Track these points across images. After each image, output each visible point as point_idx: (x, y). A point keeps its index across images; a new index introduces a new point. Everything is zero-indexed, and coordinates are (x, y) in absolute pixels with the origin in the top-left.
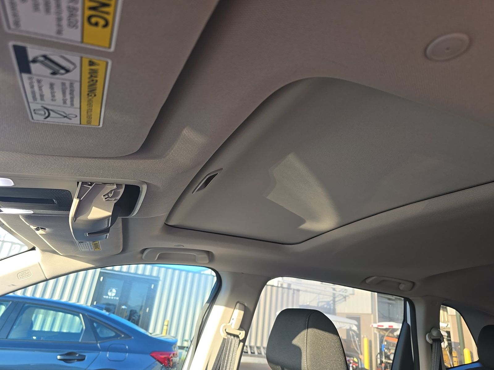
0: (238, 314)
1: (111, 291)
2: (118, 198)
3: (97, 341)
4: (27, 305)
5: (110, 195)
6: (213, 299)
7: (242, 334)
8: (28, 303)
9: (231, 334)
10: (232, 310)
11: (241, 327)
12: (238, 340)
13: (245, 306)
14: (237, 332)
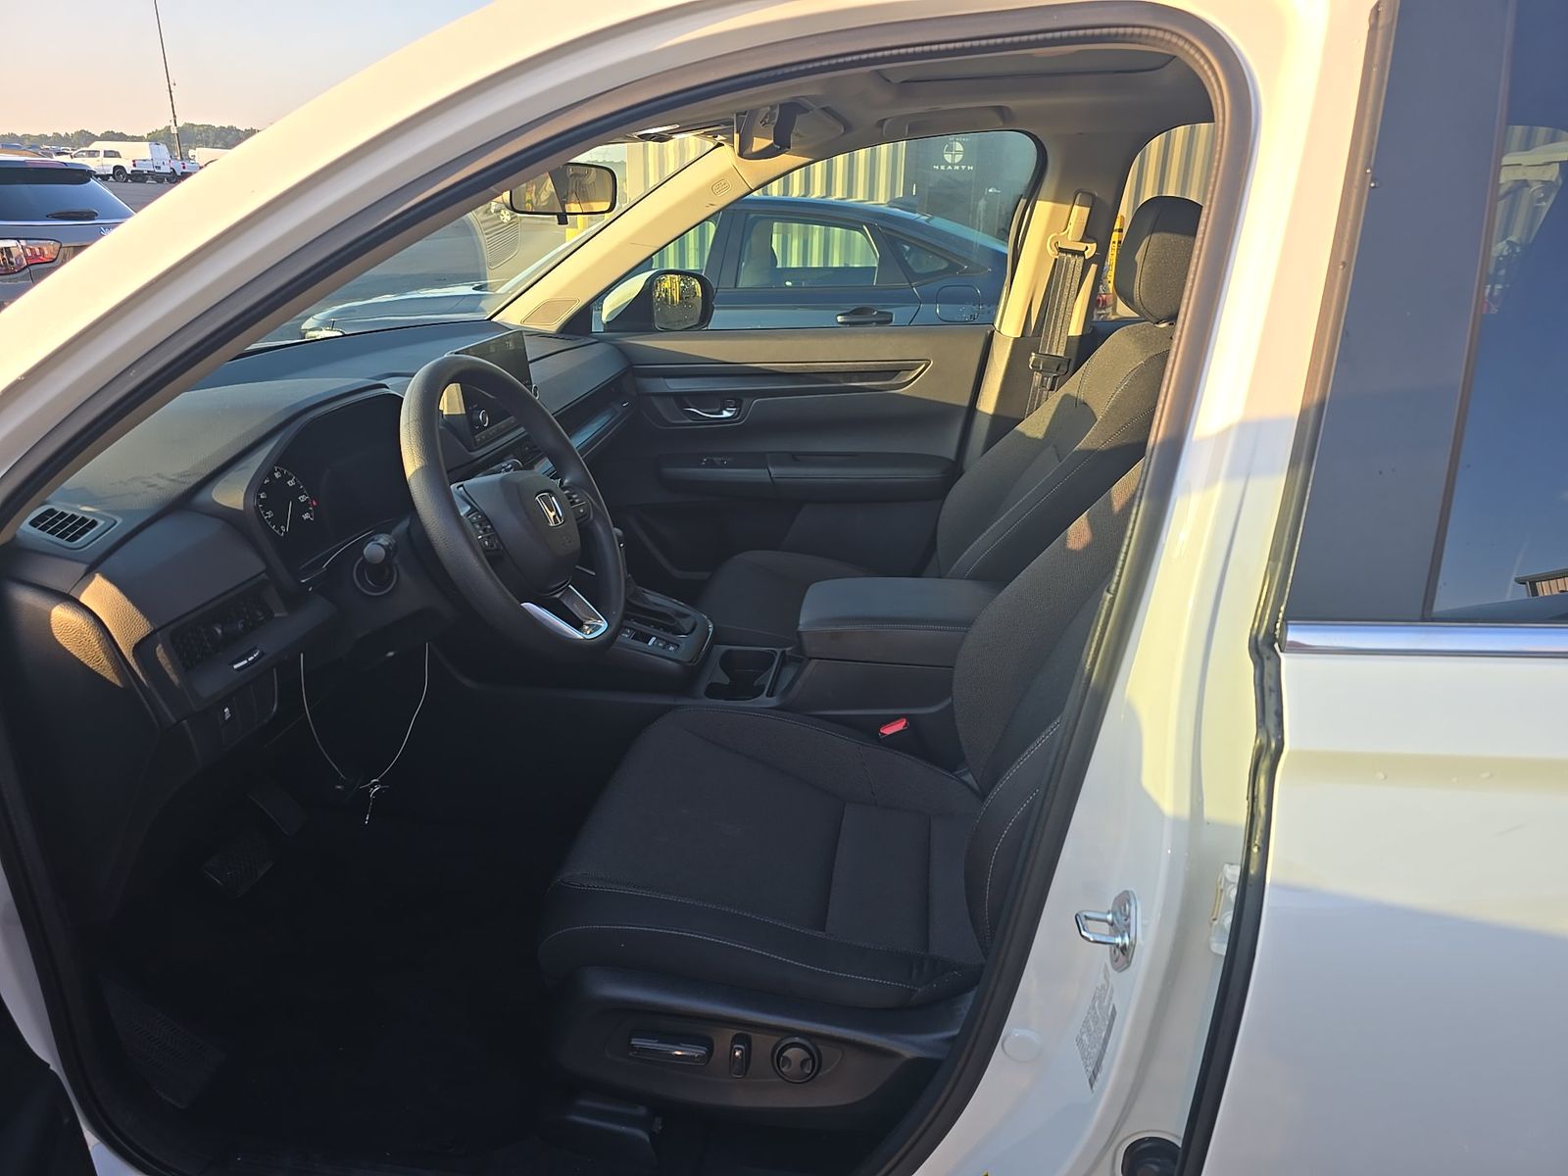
0: (1079, 214)
1: (950, 149)
2: (776, 121)
3: (910, 283)
4: (752, 216)
5: (767, 120)
6: (1032, 193)
7: (1091, 249)
8: (754, 212)
9: (1067, 251)
10: (1069, 207)
11: (1087, 237)
12: (1082, 258)
13: (1093, 196)
14: (1081, 247)
